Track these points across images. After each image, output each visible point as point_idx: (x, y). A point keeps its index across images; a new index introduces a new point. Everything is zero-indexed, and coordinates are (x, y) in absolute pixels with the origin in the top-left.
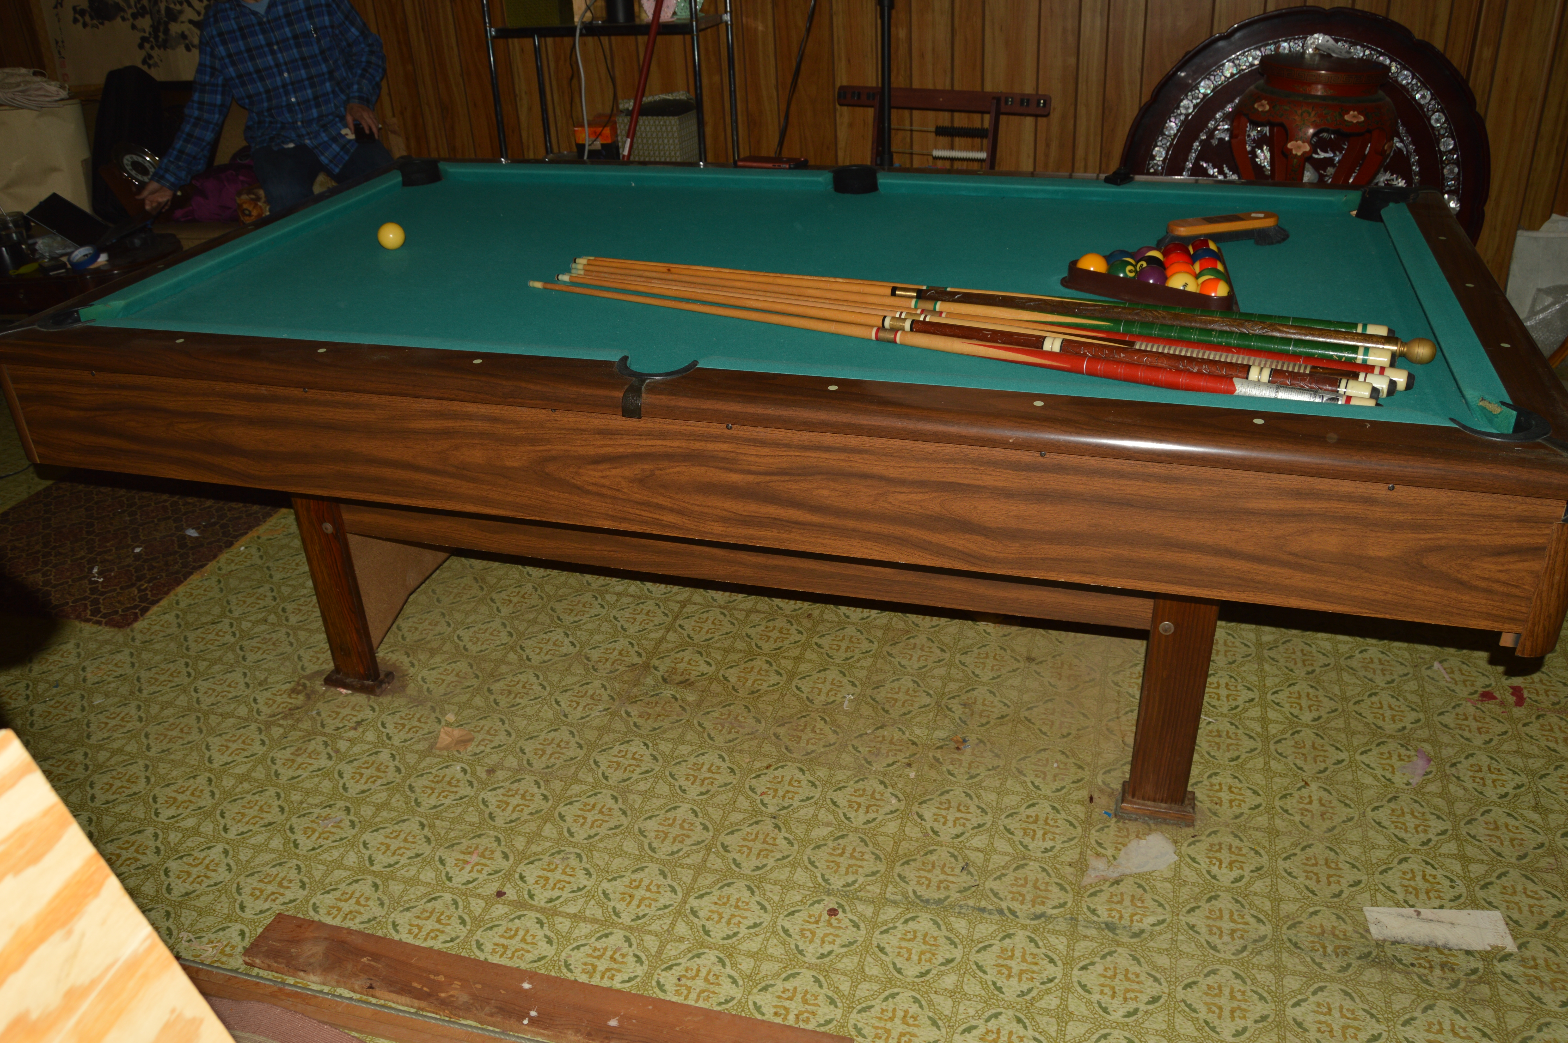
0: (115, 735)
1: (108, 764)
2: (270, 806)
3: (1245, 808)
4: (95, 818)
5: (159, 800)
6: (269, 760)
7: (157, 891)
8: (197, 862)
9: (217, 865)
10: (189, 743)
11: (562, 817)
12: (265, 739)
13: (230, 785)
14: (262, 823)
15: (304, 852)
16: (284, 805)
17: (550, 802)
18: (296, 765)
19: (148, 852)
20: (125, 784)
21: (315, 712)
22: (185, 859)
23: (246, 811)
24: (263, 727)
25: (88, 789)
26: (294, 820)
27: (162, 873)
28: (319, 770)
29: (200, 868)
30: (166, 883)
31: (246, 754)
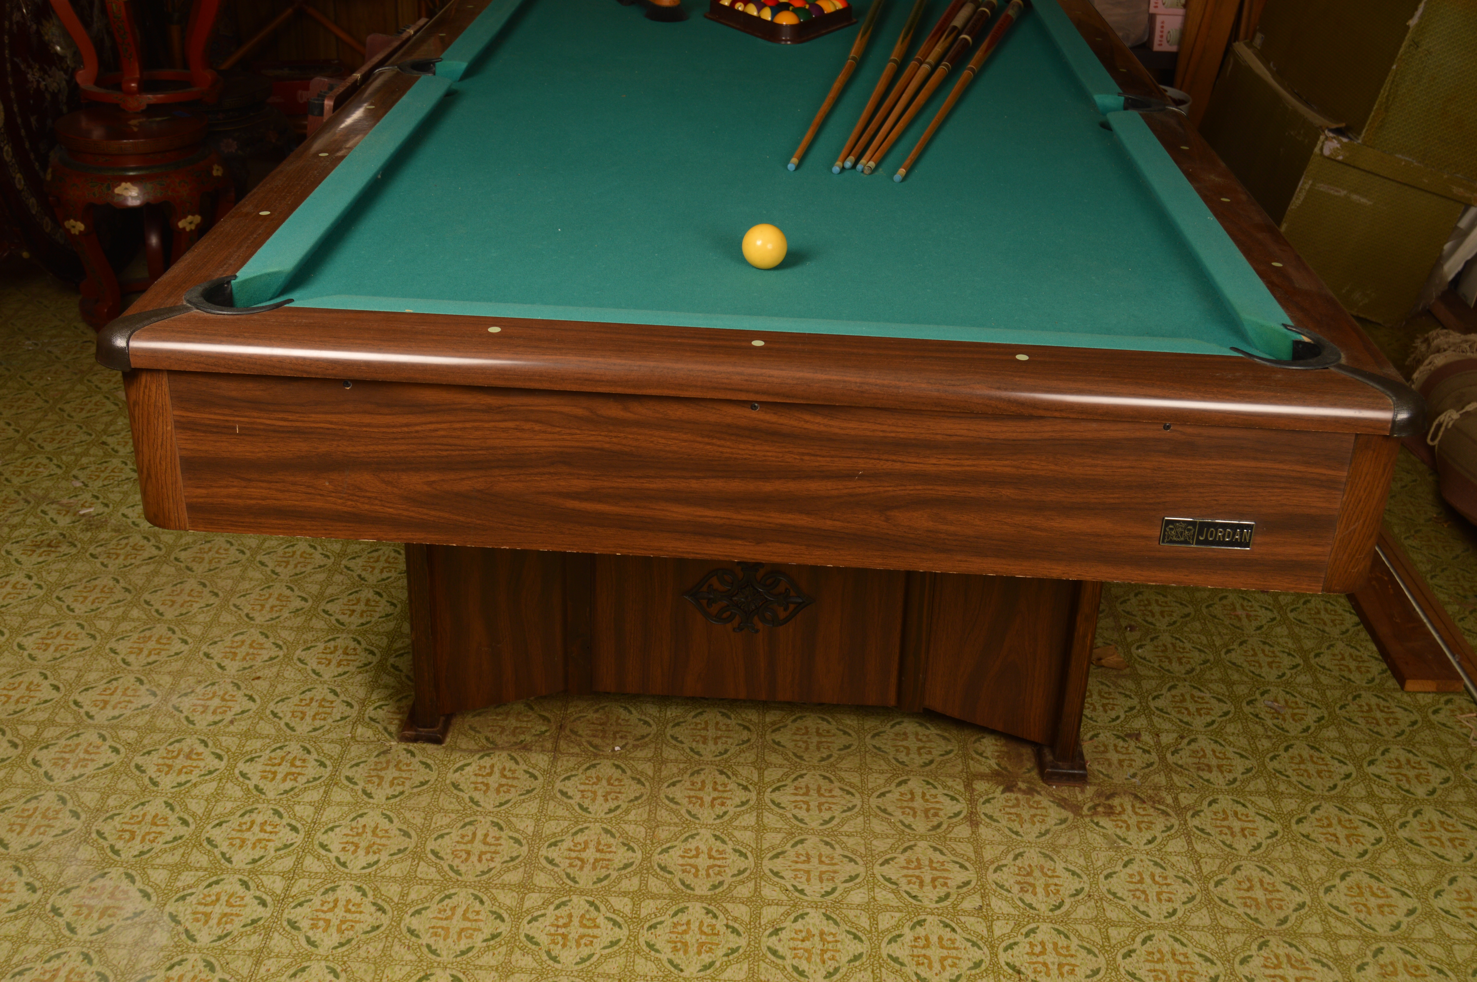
0: (1308, 955)
1: (1354, 933)
4: (1432, 892)
5: (1360, 848)
6: (1235, 786)
7: (1456, 788)
8: (1400, 777)
9: (1390, 762)
13: (1293, 801)
15: (1324, 710)
19: (1426, 821)
20: (1367, 894)
21: (1134, 780)
22: (1407, 787)
25: (1403, 926)
26: (1293, 733)
27: (1435, 796)
28: (1216, 742)
29: (1404, 772)
30: (1442, 786)
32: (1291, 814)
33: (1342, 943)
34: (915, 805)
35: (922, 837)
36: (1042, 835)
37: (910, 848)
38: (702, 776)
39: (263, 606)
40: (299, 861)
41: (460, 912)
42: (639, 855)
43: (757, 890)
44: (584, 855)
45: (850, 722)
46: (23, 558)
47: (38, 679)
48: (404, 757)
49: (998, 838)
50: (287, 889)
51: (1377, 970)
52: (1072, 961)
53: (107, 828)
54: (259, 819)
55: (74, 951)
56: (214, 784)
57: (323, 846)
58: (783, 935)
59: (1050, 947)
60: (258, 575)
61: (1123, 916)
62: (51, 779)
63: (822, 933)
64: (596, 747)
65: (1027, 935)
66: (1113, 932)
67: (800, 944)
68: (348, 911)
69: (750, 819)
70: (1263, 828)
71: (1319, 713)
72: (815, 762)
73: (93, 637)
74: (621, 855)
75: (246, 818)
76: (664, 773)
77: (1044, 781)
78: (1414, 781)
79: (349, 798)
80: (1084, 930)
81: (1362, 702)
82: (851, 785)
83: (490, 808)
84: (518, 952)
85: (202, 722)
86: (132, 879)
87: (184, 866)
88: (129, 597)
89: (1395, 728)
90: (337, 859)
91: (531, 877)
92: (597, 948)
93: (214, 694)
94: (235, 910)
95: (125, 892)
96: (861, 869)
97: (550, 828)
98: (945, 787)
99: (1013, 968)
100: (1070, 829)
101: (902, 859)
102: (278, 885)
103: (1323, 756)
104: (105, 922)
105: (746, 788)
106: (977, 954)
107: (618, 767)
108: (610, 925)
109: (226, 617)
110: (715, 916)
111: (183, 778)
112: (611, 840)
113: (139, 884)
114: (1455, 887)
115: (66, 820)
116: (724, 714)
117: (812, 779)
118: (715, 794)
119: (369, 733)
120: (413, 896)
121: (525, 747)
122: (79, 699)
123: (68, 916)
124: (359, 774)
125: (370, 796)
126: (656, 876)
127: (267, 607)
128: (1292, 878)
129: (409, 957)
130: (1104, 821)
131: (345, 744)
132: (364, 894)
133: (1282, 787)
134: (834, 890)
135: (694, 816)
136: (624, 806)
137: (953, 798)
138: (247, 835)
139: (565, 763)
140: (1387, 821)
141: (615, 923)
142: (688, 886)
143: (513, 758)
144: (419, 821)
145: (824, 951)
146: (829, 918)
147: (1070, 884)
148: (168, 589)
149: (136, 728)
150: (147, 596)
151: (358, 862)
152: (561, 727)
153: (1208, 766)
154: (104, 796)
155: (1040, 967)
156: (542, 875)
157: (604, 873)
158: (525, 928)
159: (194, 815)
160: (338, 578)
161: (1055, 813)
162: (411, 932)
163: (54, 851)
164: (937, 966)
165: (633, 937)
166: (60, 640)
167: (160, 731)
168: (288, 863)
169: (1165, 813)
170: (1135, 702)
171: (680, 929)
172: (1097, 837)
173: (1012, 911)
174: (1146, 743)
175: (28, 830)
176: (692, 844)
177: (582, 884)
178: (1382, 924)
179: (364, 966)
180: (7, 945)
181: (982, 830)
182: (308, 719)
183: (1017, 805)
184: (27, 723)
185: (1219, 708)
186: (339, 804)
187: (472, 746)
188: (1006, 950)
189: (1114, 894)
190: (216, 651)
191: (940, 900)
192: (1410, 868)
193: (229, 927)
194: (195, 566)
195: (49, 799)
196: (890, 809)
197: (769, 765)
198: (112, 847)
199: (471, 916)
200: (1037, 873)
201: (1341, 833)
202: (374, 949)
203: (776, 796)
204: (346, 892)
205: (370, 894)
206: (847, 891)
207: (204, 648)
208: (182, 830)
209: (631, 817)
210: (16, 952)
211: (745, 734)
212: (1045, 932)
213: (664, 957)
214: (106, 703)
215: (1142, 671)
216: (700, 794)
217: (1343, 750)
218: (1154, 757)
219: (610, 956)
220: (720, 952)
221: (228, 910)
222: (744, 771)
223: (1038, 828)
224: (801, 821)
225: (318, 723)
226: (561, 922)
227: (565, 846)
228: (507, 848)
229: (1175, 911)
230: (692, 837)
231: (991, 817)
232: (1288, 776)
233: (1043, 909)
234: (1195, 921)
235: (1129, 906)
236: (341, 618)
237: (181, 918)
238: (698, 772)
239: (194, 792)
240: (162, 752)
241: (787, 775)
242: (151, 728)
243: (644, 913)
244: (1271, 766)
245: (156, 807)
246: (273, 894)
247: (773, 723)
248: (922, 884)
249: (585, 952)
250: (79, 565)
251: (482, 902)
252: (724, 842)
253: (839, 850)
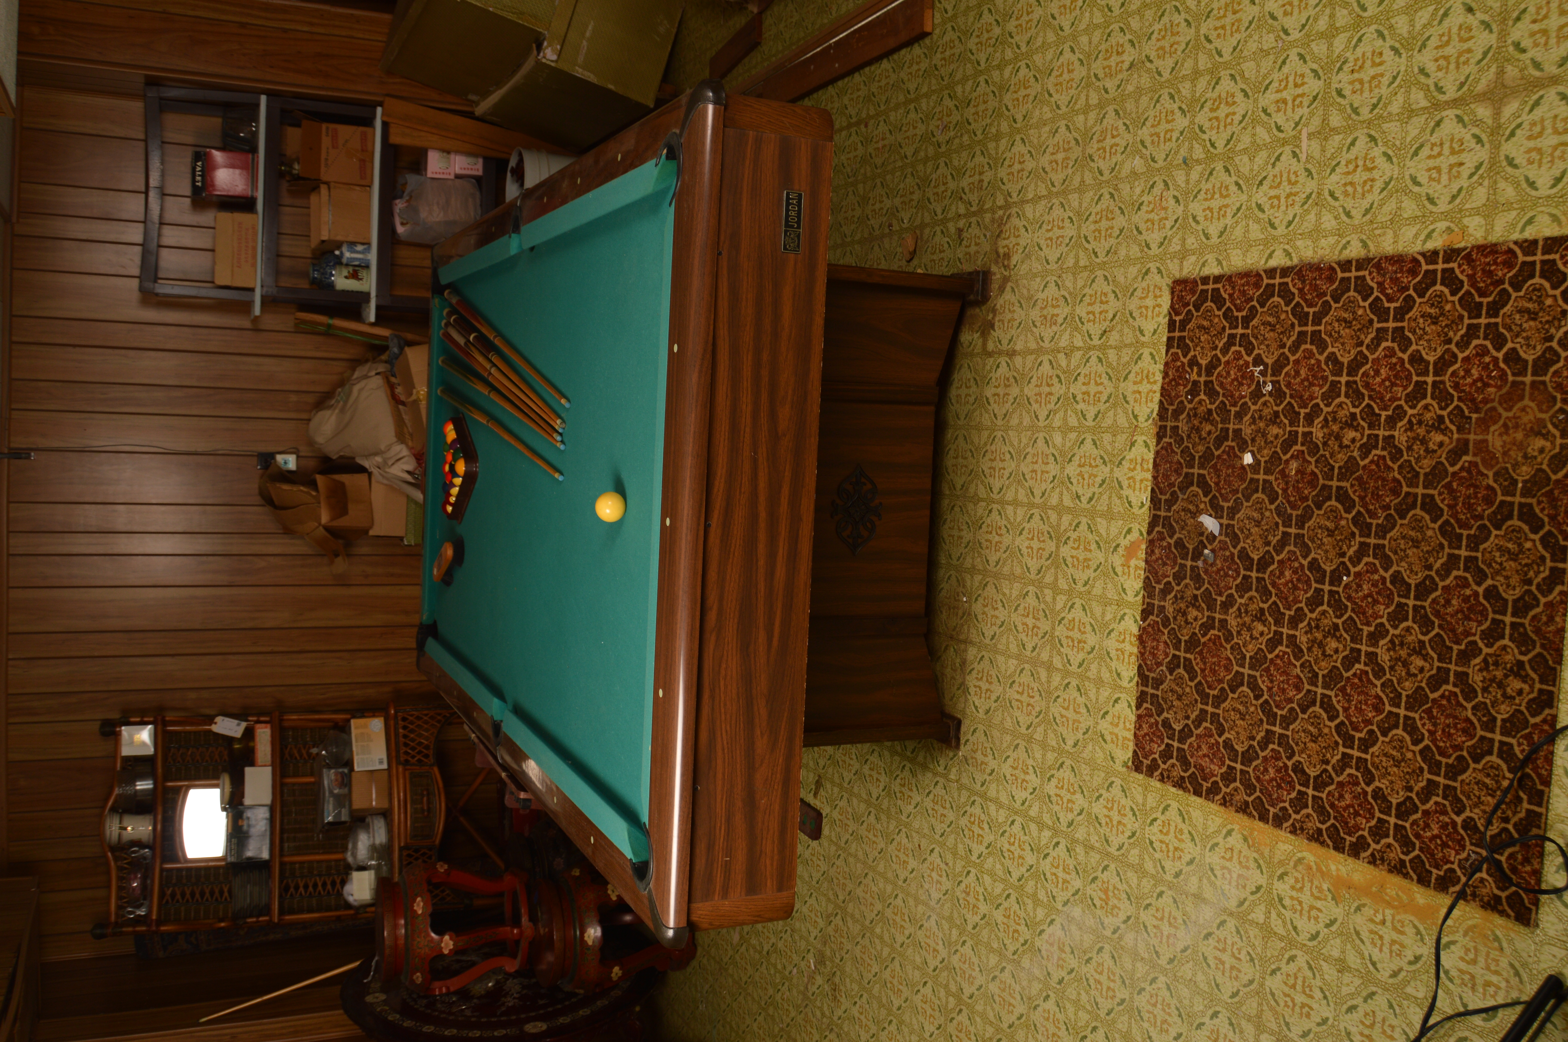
0: (1098, 127)
1: (1085, 92)
6: (992, 165)
8: (988, 44)
9: (978, 50)
13: (1002, 124)
15: (944, 93)
19: (1015, 30)
21: (988, 236)
22: (994, 40)
25: (1081, 57)
26: (959, 118)
27: (1000, 20)
28: (964, 174)
29: (984, 40)
30: (994, 15)
32: (1010, 126)
33: (1091, 102)
34: (1002, 394)
35: (1022, 391)
36: (1021, 306)
37: (1028, 399)
38: (983, 541)
39: (874, 842)
40: (1032, 819)
41: (1064, 712)
42: (1031, 588)
43: (1053, 508)
44: (1031, 626)
45: (949, 434)
46: (843, 1008)
47: (919, 996)
48: (969, 747)
49: (1022, 337)
50: (1049, 828)
51: (1108, 79)
52: (1099, 293)
53: (1012, 948)
54: (1006, 846)
55: (1084, 969)
56: (985, 876)
57: (1023, 804)
58: (1080, 493)
59: (1090, 308)
60: (854, 846)
61: (1072, 255)
62: (981, 986)
63: (1080, 466)
64: (964, 614)
65: (1083, 323)
66: (1082, 263)
67: (1086, 482)
68: (1062, 787)
69: (1010, 509)
70: (1019, 148)
71: (946, 96)
72: (974, 461)
73: (893, 959)
74: (1031, 600)
75: (1006, 855)
76: (981, 568)
77: (988, 300)
78: (991, 34)
79: (994, 785)
80: (1080, 283)
81: (939, 64)
82: (989, 437)
83: (1001, 689)
84: (1089, 674)
85: (947, 885)
86: (1042, 931)
87: (1034, 897)
88: (868, 935)
89: (957, 42)
90: (1031, 794)
91: (1043, 663)
92: (1087, 620)
93: (930, 876)
94: (1061, 863)
95: (1050, 936)
96: (1041, 435)
97: (1014, 648)
98: (991, 371)
99: (1102, 335)
100: (1018, 286)
101: (1035, 406)
102: (1047, 833)
103: (973, 98)
104: (1068, 949)
105: (990, 511)
106: (1094, 359)
107: (976, 600)
108: (1073, 610)
109: (881, 868)
110: (1068, 538)
111: (981, 898)
112: (1022, 607)
113: (1045, 927)
114: (1057, 16)
115: (1006, 976)
116: (944, 523)
117: (985, 465)
118: (994, 533)
119: (954, 770)
120: (1054, 743)
121: (964, 663)
122: (932, 968)
123: (1063, 973)
124: (979, 778)
125: (993, 771)
126: (1043, 577)
127: (874, 839)
128: (1050, 131)
129: (1090, 747)
130: (1013, 261)
131: (961, 787)
132: (1053, 776)
133: (994, 130)
134: (1053, 455)
135: (1007, 548)
136: (1001, 596)
137: (998, 367)
138: (1016, 855)
139: (974, 636)
140: (1016, 58)
141: (1072, 607)
142: (1050, 556)
143: (970, 672)
144: (1008, 738)
145: (1091, 466)
146: (1070, 460)
147: (1052, 290)
148: (863, 908)
149: (950, 929)
150: (867, 923)
151: (1033, 780)
152: (952, 637)
153: (979, 182)
154: (992, 950)
155: (1102, 317)
156: (1042, 655)
157: (1041, 613)
158: (1074, 668)
159: (1004, 890)
160: (856, 790)
161: (1008, 295)
162: (1075, 745)
163: (1025, 983)
164: (1101, 388)
165: (1080, 595)
166: (895, 982)
167: (952, 913)
168: (1033, 827)
169: (1009, 216)
170: (938, 229)
171: (1076, 563)
172: (1024, 266)
173: (1068, 332)
174: (965, 224)
175: (1012, 1001)
176: (1025, 551)
177: (1048, 628)
178: (1080, 72)
179: (1095, 778)
180: (1080, 1013)
181: (1018, 347)
182: (945, 812)
183: (1003, 321)
184: (947, 1003)
185: (942, 170)
186: (998, 792)
187: (962, 699)
188: (1091, 339)
189: (1059, 259)
190: (903, 875)
191: (1060, 381)
192: (1045, 46)
193: (1071, 867)
194: (848, 889)
195: (993, 987)
196: (1004, 412)
197: (976, 494)
198: (1023, 945)
199: (1066, 705)
200: (1045, 312)
201: (1023, 92)
202: (1085, 770)
203: (995, 491)
204: (1051, 788)
205: (1052, 772)
206: (1054, 446)
207: (900, 883)
208: (1013, 898)
209: (1007, 592)
210: (1084, 1008)
211: (957, 509)
212: (1081, 311)
213: (1093, 575)
214: (935, 950)
215: (918, 222)
216: (994, 543)
217: (970, 83)
218: (973, 220)
219: (1091, 612)
220: (1090, 537)
221: (1061, 868)
222: (980, 512)
223: (1017, 308)
224: (1011, 474)
225: (948, 805)
226: (1071, 644)
227: (1025, 639)
228: (1025, 678)
229: (1070, 218)
230: (1020, 550)
231: (1010, 341)
232: (987, 125)
233: (1067, 310)
234: (1075, 204)
235: (1066, 249)
236: (881, 788)
237: (1065, 899)
238: (980, 544)
239: (990, 890)
240: (965, 911)
241: (982, 482)
242: (950, 919)
243: (1066, 587)
244: (980, 137)
245: (998, 916)
246: (1052, 837)
247: (950, 489)
248: (1051, 394)
249: (1089, 628)
250: (847, 969)
251: (1058, 697)
252: (1023, 529)
253: (1029, 450)
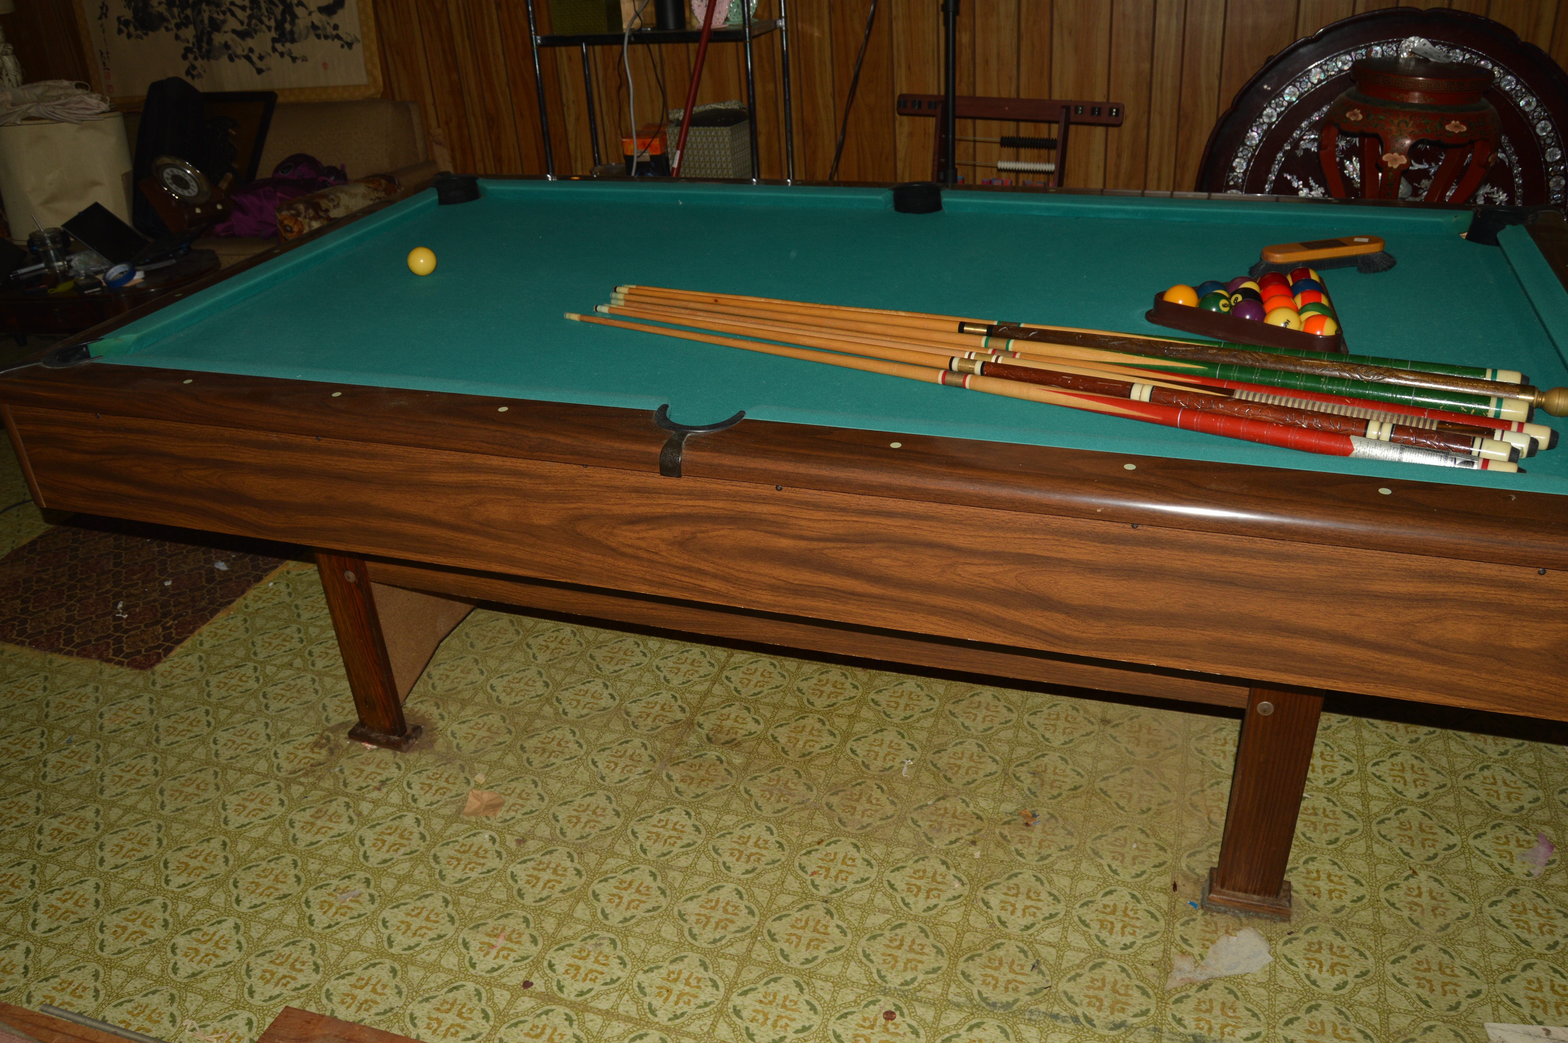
0: (130, 790)
2: (286, 876)
3: (1346, 901)
4: (102, 885)
5: (171, 866)
6: (287, 822)
7: (163, 971)
8: (207, 938)
9: (227, 941)
10: (204, 801)
11: (596, 896)
12: (285, 798)
14: (276, 894)
15: (320, 930)
16: (301, 874)
17: (584, 878)
18: (315, 829)
19: (155, 925)
20: (136, 846)
21: (337, 769)
22: (193, 935)
23: (261, 880)
24: (282, 785)
25: (98, 850)
26: (310, 892)
28: (339, 835)
29: (210, 945)
31: (263, 815)
81: (308, 969)
103: (272, 898)
114: (92, 901)
153: (319, 818)
174: (369, 792)
232: (270, 861)
